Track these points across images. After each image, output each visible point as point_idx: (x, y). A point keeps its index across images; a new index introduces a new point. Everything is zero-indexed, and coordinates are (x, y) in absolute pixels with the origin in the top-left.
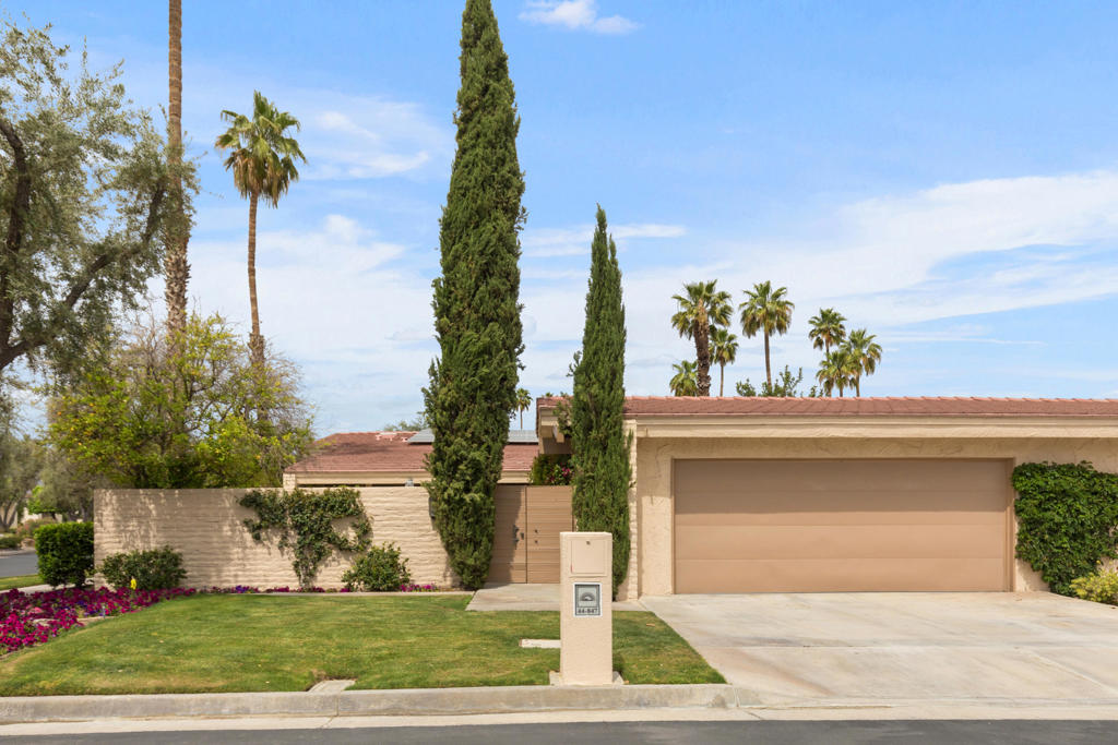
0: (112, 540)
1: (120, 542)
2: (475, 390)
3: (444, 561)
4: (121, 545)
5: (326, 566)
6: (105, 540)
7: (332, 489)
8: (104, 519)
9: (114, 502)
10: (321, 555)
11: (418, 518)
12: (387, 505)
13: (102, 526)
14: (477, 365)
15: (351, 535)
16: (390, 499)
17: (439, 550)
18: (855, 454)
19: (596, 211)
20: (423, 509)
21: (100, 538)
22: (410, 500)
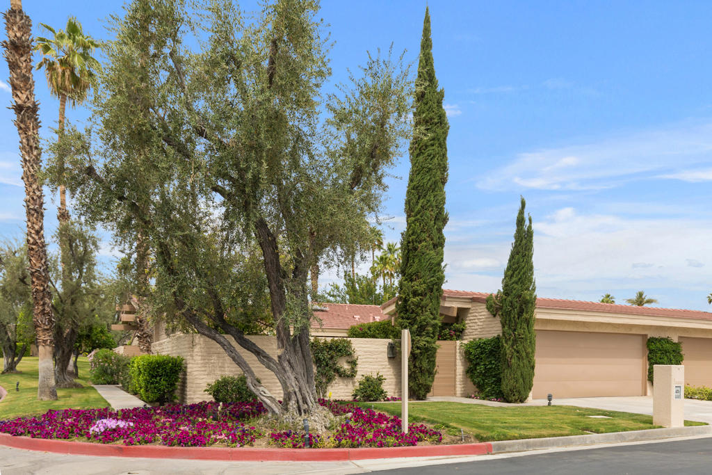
0: (199, 369)
1: (205, 371)
2: (433, 285)
3: (394, 383)
4: (206, 373)
5: (332, 386)
6: (195, 369)
7: (336, 339)
8: (194, 354)
9: (202, 343)
10: (330, 380)
11: (381, 358)
12: (365, 349)
13: (193, 359)
14: (435, 271)
15: (346, 367)
16: (367, 346)
17: (391, 377)
18: (597, 330)
19: (520, 198)
20: (384, 352)
21: (191, 368)
22: (377, 347)
